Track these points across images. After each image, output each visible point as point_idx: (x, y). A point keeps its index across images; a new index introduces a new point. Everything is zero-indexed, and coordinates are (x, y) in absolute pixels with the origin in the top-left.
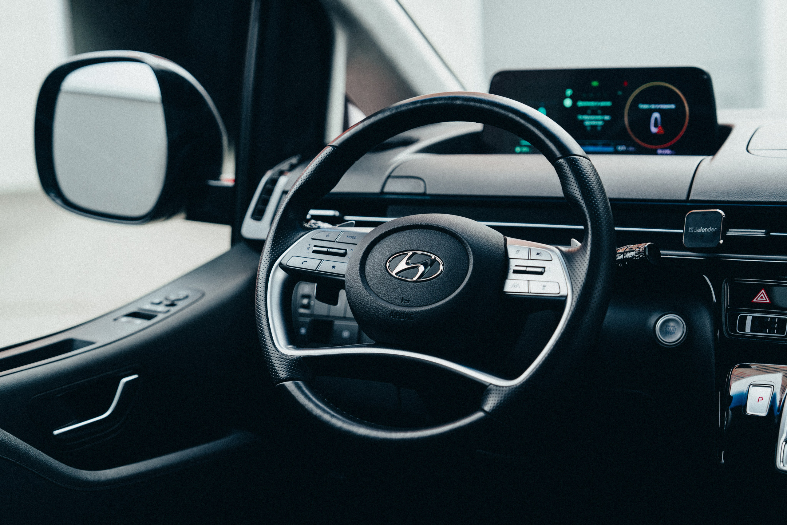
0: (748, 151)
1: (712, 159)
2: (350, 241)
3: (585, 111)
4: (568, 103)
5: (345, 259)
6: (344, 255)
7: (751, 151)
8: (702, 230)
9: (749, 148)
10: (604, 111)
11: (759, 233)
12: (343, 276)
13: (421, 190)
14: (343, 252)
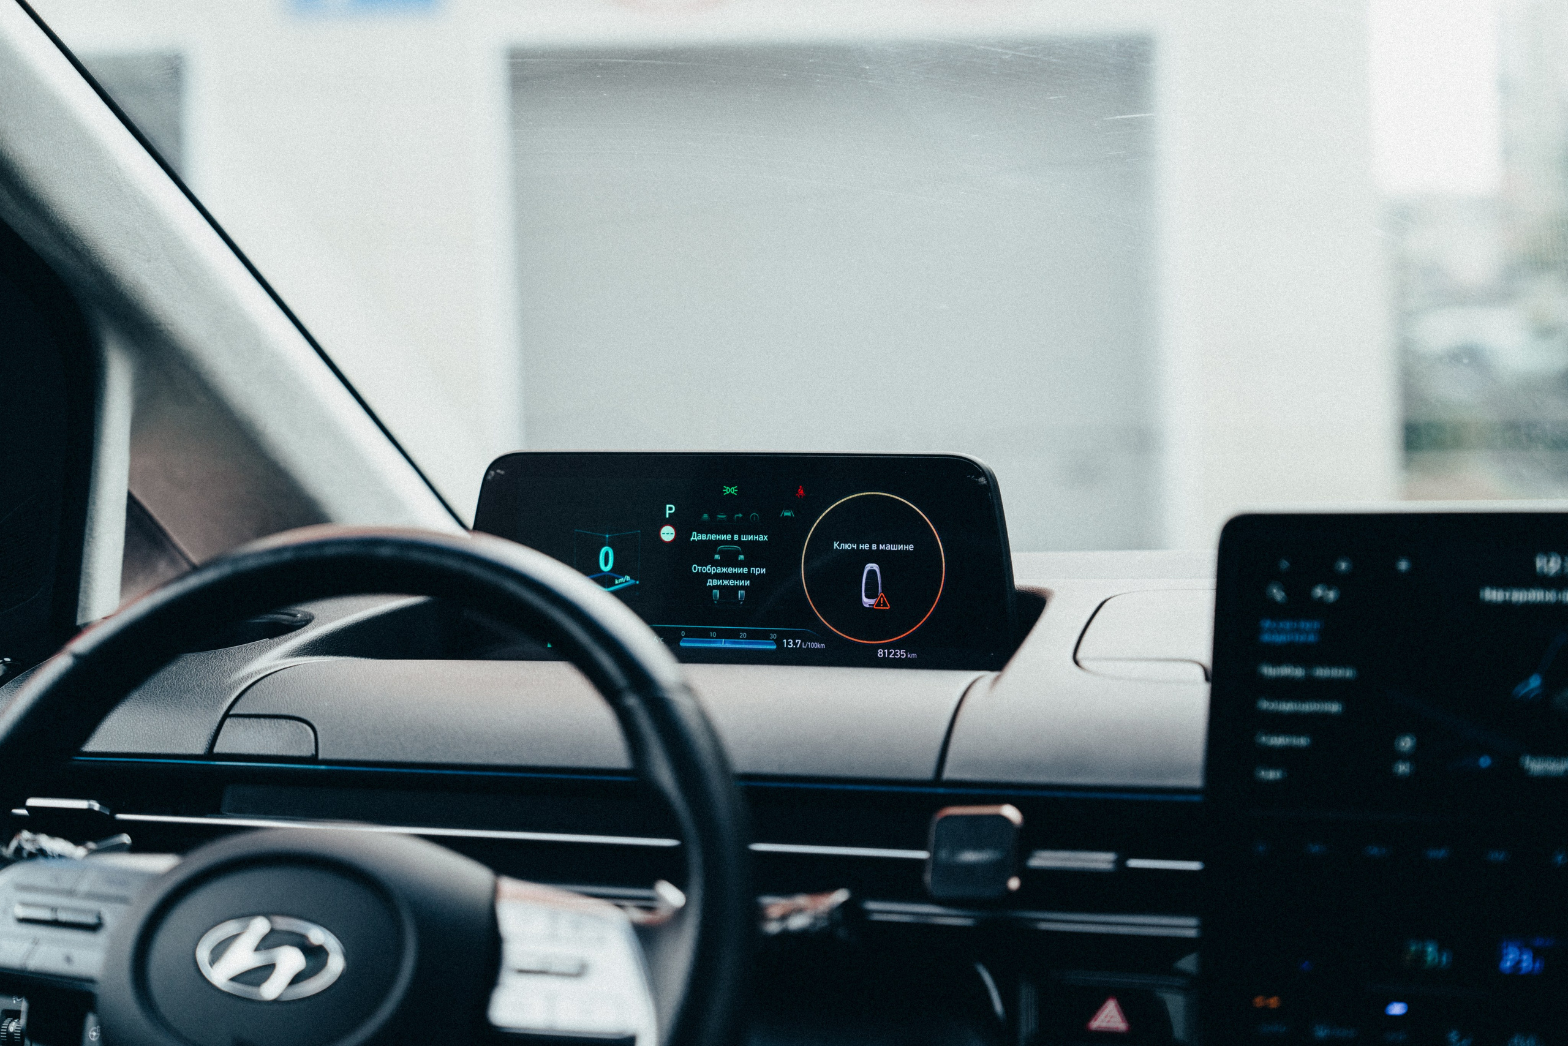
0: (1076, 662)
1: (997, 679)
2: (113, 890)
3: (704, 554)
4: (668, 534)
5: (100, 939)
6: (94, 928)
7: (1083, 663)
8: (970, 856)
9: (1080, 655)
10: (754, 554)
11: (1102, 861)
12: (91, 981)
13: (307, 750)
14: (91, 920)
